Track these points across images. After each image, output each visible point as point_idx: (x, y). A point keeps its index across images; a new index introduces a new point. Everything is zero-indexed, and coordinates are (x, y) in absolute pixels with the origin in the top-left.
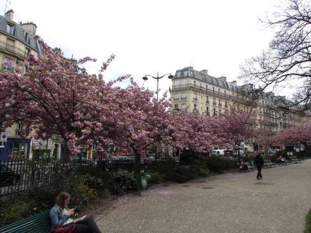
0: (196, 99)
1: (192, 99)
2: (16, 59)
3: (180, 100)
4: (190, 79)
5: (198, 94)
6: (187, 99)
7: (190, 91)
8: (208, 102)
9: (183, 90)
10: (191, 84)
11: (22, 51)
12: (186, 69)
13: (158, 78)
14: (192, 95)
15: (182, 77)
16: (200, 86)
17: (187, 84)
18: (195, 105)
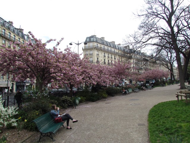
0: (98, 55)
1: (96, 55)
3: (89, 55)
4: (95, 43)
5: (99, 51)
6: (93, 55)
7: (94, 50)
8: (105, 56)
9: (91, 49)
10: (95, 46)
12: (92, 37)
13: (78, 44)
14: (95, 52)
15: (90, 41)
16: (100, 47)
17: (93, 46)
18: (98, 58)
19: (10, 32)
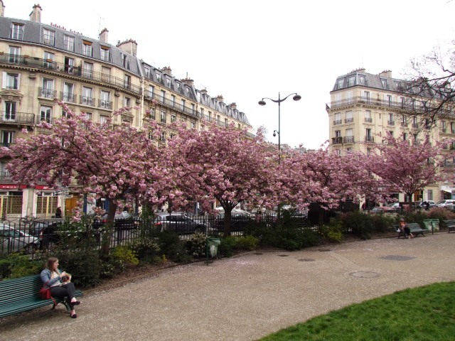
0: (370, 120)
1: (361, 121)
2: (114, 91)
3: (343, 123)
4: (358, 89)
5: (373, 111)
6: (355, 121)
7: (358, 108)
8: (391, 123)
9: (347, 107)
10: (361, 97)
11: (119, 79)
12: (353, 74)
14: (362, 115)
15: (347, 87)
16: (376, 98)
17: (355, 98)
18: (369, 130)
19: (164, 90)
